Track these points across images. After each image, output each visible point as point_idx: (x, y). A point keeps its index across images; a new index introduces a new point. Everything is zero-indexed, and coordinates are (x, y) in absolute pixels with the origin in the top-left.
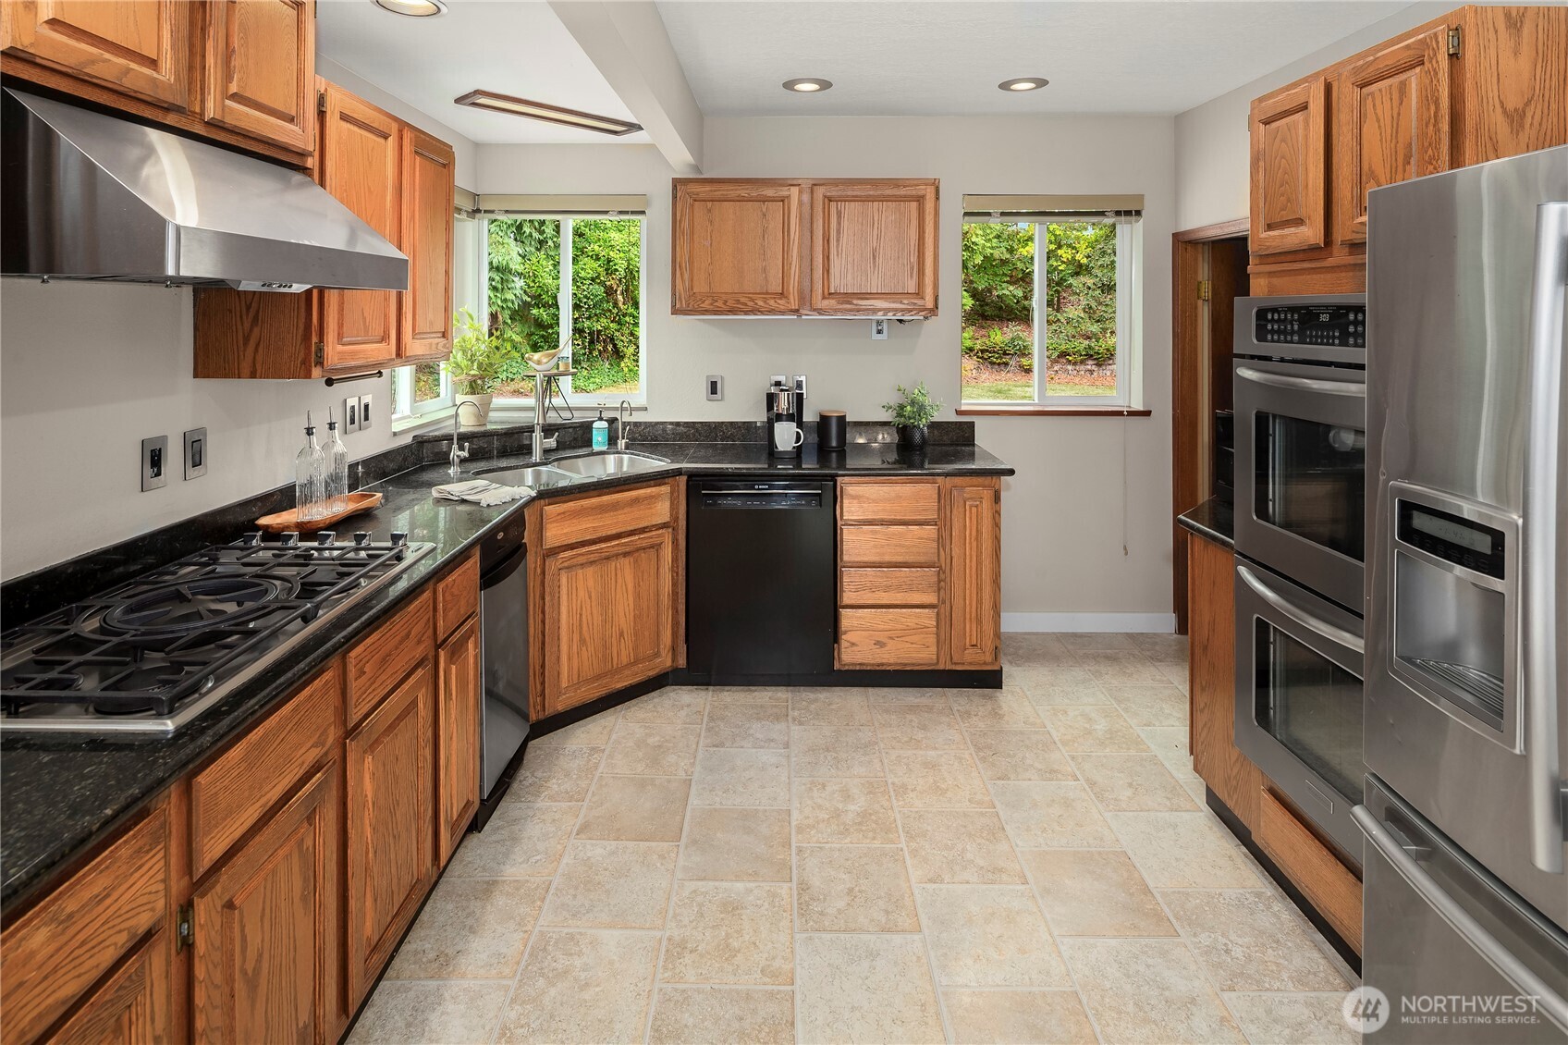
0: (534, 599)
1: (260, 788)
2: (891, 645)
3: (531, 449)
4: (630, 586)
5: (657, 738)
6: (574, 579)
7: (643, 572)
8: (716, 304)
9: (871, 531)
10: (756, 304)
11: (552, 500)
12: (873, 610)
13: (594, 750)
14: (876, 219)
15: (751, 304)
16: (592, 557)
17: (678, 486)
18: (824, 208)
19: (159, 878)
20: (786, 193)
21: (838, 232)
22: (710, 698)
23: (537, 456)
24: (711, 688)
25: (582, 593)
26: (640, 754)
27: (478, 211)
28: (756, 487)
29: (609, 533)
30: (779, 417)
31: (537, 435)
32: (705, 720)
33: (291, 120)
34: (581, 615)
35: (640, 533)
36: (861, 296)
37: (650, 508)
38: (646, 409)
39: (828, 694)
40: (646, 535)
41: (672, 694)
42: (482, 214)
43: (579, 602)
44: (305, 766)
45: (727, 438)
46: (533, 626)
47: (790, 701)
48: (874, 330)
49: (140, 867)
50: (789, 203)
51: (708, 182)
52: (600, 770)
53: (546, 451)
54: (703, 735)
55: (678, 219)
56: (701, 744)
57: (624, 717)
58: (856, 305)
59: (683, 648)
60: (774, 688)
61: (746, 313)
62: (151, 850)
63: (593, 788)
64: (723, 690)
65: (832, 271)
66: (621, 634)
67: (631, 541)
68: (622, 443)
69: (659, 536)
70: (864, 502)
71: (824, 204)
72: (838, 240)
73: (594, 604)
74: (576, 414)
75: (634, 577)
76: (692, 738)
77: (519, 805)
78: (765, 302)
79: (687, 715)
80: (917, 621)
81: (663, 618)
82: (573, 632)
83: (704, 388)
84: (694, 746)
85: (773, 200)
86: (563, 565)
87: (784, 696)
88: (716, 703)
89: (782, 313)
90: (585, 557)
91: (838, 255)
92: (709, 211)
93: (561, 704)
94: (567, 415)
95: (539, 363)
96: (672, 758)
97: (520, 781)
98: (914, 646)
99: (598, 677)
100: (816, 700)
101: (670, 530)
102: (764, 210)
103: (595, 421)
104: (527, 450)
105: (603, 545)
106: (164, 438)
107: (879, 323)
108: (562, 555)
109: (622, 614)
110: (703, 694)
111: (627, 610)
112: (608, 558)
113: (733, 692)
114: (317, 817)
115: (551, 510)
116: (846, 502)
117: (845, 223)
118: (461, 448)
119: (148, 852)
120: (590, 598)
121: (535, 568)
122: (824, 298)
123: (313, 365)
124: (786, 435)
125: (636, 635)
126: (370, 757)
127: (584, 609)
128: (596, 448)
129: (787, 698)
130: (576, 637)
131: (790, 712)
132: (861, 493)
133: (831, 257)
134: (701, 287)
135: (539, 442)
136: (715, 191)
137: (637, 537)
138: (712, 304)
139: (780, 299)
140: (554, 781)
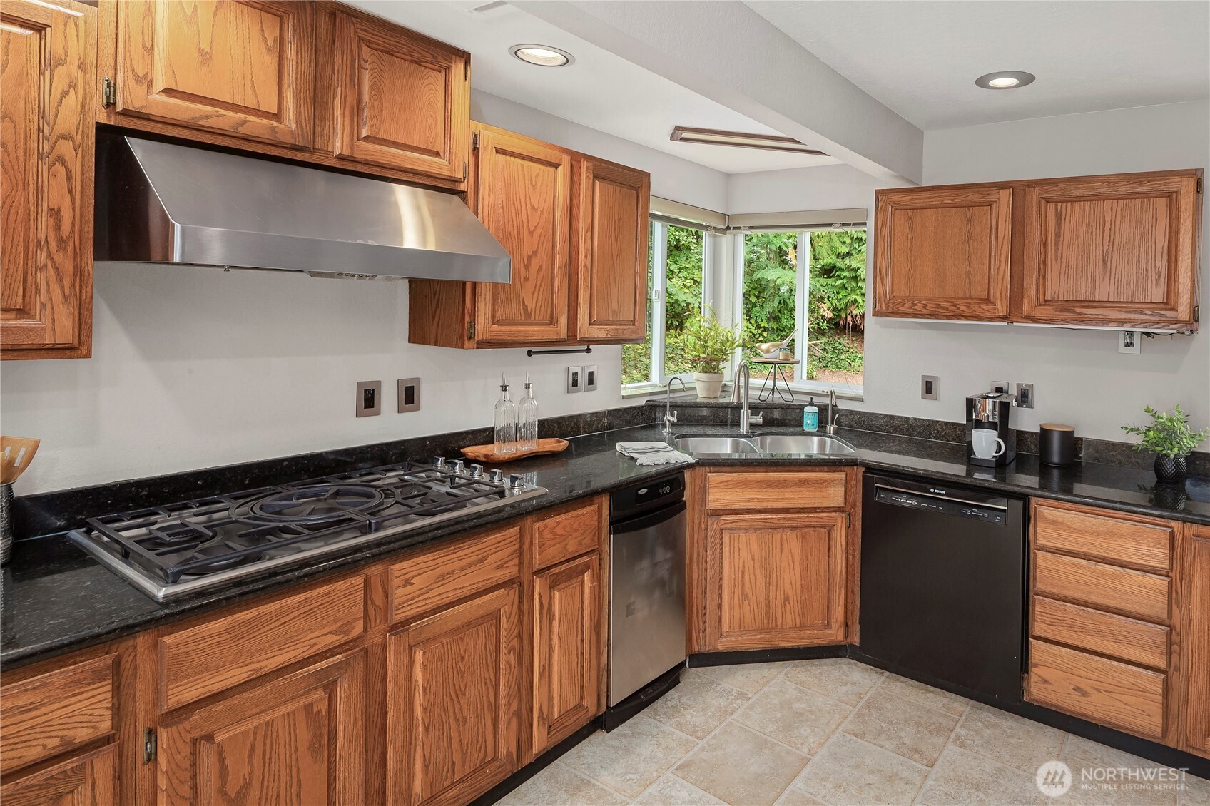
0: (698, 549)
1: (251, 656)
2: (1095, 696)
3: (739, 422)
4: (797, 558)
5: (804, 705)
6: (736, 541)
7: (811, 548)
8: (916, 307)
9: (1074, 564)
10: (959, 309)
11: (716, 469)
12: (1073, 651)
13: (742, 695)
14: (1108, 219)
15: (952, 308)
16: (756, 525)
17: (856, 475)
18: (1041, 210)
19: (105, 706)
20: (993, 198)
21: (1058, 234)
22: (879, 684)
23: (744, 429)
24: (887, 673)
25: (744, 554)
26: (779, 715)
27: (728, 228)
28: (932, 490)
29: (775, 506)
30: (979, 424)
31: (745, 412)
32: (863, 702)
33: (438, 154)
34: (743, 573)
35: (810, 512)
36: (1087, 304)
37: (821, 491)
38: (862, 400)
39: (1014, 724)
40: (816, 515)
41: (844, 667)
42: (731, 231)
43: (741, 561)
44: (317, 647)
45: (942, 437)
46: (696, 572)
47: (964, 717)
48: (1122, 342)
49: (78, 694)
50: (998, 208)
51: (911, 191)
52: (733, 717)
53: (752, 426)
54: (850, 718)
55: (879, 227)
56: (842, 727)
57: (787, 675)
58: (1080, 314)
59: (856, 628)
60: (954, 696)
61: (949, 317)
62: (94, 683)
63: (717, 731)
64: (898, 680)
65: (1048, 277)
66: (787, 599)
67: (799, 518)
68: (831, 428)
69: (830, 518)
70: (1065, 530)
71: (1041, 206)
72: (1057, 244)
73: (757, 565)
74: (797, 397)
75: (802, 551)
76: (837, 717)
77: (651, 721)
78: (968, 307)
79: (847, 693)
80: (1133, 681)
81: (835, 595)
82: (735, 586)
83: (919, 387)
84: (834, 727)
85: (980, 205)
86: (725, 526)
87: (961, 709)
88: (882, 691)
89: (990, 319)
90: (748, 523)
91: (1056, 260)
92: (910, 218)
93: (723, 645)
94: (788, 397)
95: (768, 351)
96: (805, 731)
97: (666, 700)
98: (1129, 708)
99: (761, 631)
100: (996, 726)
101: (844, 515)
102: (969, 215)
103: (806, 406)
104: (736, 423)
105: (768, 516)
106: (379, 383)
107: (1131, 334)
108: (724, 517)
109: (787, 581)
110: (875, 676)
111: (793, 578)
112: (773, 528)
113: (907, 685)
114: (339, 689)
115: (714, 477)
116: (1041, 526)
117: (1067, 225)
118: (672, 415)
119: (89, 684)
120: (753, 559)
121: (700, 523)
122: (1039, 304)
123: (466, 338)
124: (985, 443)
125: (803, 602)
126: (421, 652)
127: (746, 568)
128: (806, 429)
129: (963, 712)
130: (738, 591)
131: (958, 729)
132: (1060, 519)
133: (1048, 262)
134: (901, 291)
135: (746, 418)
136: (916, 199)
137: (805, 515)
138: (911, 308)
139: (986, 304)
140: (692, 711)
